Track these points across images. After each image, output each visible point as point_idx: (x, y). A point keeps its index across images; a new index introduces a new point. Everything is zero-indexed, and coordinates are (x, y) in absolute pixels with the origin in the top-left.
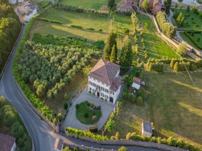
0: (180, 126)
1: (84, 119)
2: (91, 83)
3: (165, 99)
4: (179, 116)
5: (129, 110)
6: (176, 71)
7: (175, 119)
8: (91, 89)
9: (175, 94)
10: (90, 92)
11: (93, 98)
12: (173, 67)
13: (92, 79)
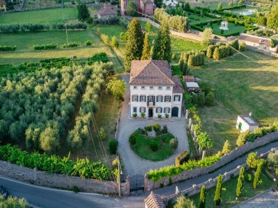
0: (272, 109)
1: (153, 155)
2: (137, 98)
3: (231, 89)
4: (260, 99)
5: (204, 116)
6: (217, 61)
7: (260, 104)
8: (135, 110)
9: (236, 81)
10: (135, 116)
11: (143, 122)
12: (212, 57)
13: (139, 87)
